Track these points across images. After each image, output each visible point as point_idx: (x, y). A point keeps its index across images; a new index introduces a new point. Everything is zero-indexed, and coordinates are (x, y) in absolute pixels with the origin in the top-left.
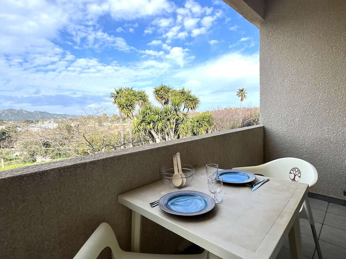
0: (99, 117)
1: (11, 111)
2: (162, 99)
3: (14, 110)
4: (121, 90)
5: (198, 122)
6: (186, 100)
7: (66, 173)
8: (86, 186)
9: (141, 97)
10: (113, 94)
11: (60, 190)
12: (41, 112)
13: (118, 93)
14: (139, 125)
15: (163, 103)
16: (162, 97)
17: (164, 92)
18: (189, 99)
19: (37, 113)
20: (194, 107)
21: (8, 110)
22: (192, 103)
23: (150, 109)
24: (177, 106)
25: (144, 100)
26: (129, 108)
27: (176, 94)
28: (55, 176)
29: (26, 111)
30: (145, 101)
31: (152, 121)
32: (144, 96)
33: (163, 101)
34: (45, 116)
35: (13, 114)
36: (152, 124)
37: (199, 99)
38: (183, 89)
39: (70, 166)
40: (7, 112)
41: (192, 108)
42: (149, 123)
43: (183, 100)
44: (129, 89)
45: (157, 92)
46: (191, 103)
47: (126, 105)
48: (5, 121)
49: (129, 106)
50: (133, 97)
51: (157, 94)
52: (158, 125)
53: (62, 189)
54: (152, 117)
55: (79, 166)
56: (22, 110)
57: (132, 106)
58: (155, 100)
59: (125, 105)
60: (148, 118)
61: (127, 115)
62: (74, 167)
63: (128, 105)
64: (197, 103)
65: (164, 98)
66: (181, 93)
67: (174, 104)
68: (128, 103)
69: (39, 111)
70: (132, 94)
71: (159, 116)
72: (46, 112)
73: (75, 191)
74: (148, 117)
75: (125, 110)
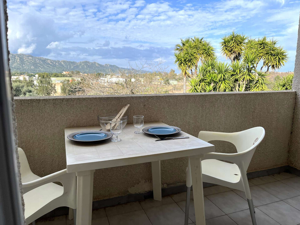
0: (166, 74)
1: (86, 63)
2: (232, 53)
3: (89, 62)
4: (188, 41)
5: (284, 87)
6: (267, 54)
7: (25, 104)
8: (40, 116)
9: (204, 50)
10: (179, 46)
11: (21, 114)
12: (111, 66)
13: (184, 44)
14: (197, 85)
15: (232, 59)
16: (232, 50)
17: (234, 43)
18: (271, 52)
19: (108, 66)
20: (276, 64)
21: (84, 62)
22: (275, 58)
23: (212, 65)
24: (251, 62)
25: (207, 54)
26: (188, 63)
27: (252, 45)
28: (18, 104)
29: (98, 64)
30: (209, 56)
31: (213, 80)
32: (208, 49)
33: (233, 56)
34: (113, 70)
35: (88, 66)
36: (212, 85)
37: (286, 53)
38: (264, 39)
39: (28, 100)
40: (83, 64)
41: (273, 66)
42: (210, 83)
43: (261, 55)
44: (198, 40)
45: (226, 43)
46: (272, 58)
47: (185, 60)
48: (81, 73)
49: (188, 62)
50: (194, 50)
51: (225, 46)
52: (220, 86)
53: (22, 114)
54: (213, 76)
55: (34, 101)
56: (95, 63)
57: (191, 61)
58: (223, 54)
59: (183, 59)
60: (208, 77)
61: (185, 72)
62: (31, 101)
63: (187, 60)
64: (283, 59)
65: (234, 52)
66: (260, 44)
67: (247, 60)
68: (187, 58)
69: (109, 65)
70: (194, 46)
71: (223, 75)
72: (115, 66)
73: (31, 117)
74: (208, 75)
75: (183, 66)
